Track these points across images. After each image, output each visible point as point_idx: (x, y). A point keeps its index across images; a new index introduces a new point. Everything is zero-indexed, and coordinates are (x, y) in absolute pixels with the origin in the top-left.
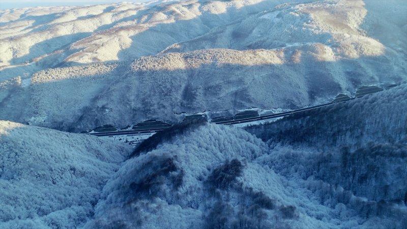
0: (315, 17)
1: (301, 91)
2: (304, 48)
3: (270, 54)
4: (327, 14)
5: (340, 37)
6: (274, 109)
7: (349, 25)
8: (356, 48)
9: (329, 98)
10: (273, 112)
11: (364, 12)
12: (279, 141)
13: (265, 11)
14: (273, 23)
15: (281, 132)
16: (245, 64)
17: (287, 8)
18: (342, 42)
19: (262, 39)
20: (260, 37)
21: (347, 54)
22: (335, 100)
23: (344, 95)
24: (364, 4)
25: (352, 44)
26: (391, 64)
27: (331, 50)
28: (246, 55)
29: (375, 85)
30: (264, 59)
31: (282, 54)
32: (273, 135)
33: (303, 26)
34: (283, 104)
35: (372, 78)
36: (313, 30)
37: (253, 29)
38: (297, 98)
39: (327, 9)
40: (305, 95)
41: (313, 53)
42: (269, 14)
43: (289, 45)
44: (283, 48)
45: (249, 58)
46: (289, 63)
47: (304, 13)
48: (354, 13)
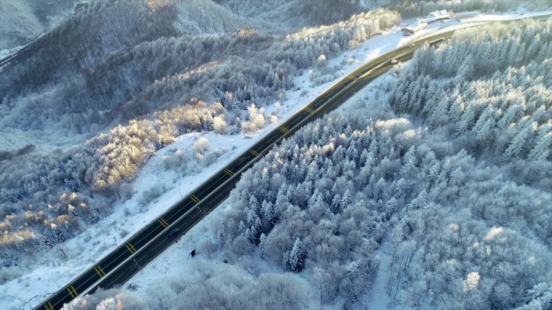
12: (19, 93)
15: (16, 82)
32: (8, 89)
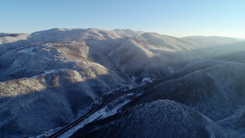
0: (62, 52)
1: (66, 108)
2: (60, 74)
3: (33, 82)
4: (68, 49)
5: (81, 64)
6: (46, 132)
7: (82, 56)
8: (93, 71)
9: (87, 109)
10: (46, 135)
11: (88, 48)
13: (22, 47)
14: (31, 56)
16: (9, 95)
17: (40, 46)
18: (84, 67)
19: (23, 69)
20: (20, 67)
21: (88, 74)
22: (91, 109)
23: (96, 104)
24: (86, 44)
25: (89, 68)
26: (113, 78)
27: (78, 73)
28: (9, 86)
29: (110, 93)
30: (28, 87)
31: (44, 80)
33: (54, 58)
34: (53, 124)
35: (107, 88)
36: (62, 60)
37: (14, 61)
38: (64, 115)
39: (67, 47)
40: (69, 110)
41: (67, 77)
42: (25, 50)
43: (47, 72)
44: (43, 75)
45: (13, 89)
46: (51, 87)
47: (53, 49)
48: (83, 49)
